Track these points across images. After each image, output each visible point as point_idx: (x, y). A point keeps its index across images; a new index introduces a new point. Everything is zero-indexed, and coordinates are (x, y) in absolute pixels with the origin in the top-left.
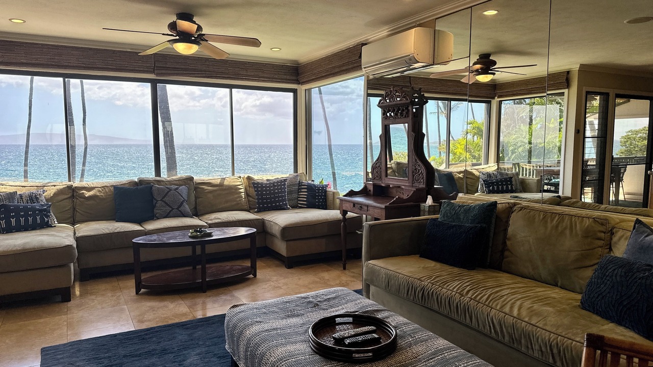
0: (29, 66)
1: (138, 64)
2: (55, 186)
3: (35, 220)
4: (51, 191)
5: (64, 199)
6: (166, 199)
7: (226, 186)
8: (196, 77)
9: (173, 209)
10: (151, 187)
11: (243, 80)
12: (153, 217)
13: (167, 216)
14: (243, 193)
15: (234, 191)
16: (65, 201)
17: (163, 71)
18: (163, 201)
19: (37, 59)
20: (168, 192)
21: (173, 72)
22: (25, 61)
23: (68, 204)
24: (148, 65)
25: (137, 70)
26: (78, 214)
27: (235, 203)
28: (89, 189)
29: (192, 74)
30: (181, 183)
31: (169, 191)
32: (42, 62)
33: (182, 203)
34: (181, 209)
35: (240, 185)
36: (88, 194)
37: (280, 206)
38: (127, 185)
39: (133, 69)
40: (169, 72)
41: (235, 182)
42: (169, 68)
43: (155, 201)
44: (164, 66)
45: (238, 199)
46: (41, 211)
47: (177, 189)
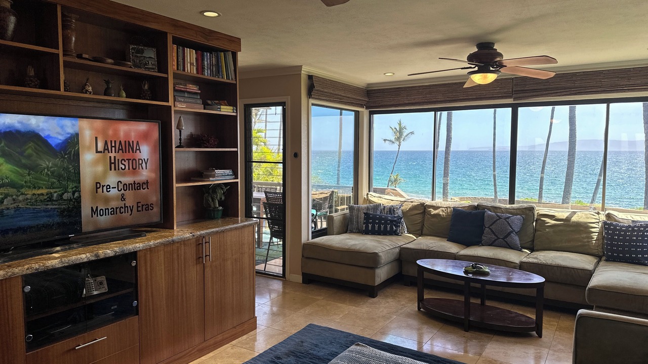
0: (411, 106)
1: (496, 91)
2: (412, 202)
3: (385, 228)
4: (406, 207)
5: (417, 214)
6: (493, 227)
7: (574, 222)
8: (559, 96)
9: (499, 238)
10: (484, 213)
11: (625, 92)
12: (478, 243)
13: (492, 244)
14: (597, 234)
15: (582, 229)
16: (417, 215)
17: (521, 95)
18: (490, 229)
19: (414, 99)
20: (497, 220)
21: (532, 94)
22: (407, 102)
23: (419, 219)
24: (506, 91)
25: (496, 97)
26: (425, 228)
27: (580, 244)
28: (436, 208)
29: (554, 93)
30: (519, 212)
31: (499, 219)
32: (418, 101)
33: (509, 234)
34: (508, 239)
35: (594, 223)
36: (434, 212)
37: (636, 258)
38: (466, 208)
39: (492, 96)
40: (527, 94)
41: (588, 218)
42: (528, 90)
43: (484, 227)
44: (523, 89)
45: (586, 240)
46: (392, 221)
47: (509, 218)
